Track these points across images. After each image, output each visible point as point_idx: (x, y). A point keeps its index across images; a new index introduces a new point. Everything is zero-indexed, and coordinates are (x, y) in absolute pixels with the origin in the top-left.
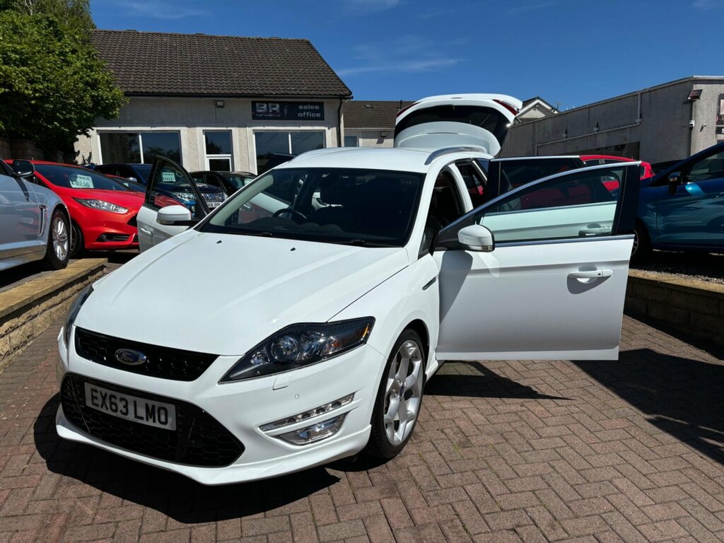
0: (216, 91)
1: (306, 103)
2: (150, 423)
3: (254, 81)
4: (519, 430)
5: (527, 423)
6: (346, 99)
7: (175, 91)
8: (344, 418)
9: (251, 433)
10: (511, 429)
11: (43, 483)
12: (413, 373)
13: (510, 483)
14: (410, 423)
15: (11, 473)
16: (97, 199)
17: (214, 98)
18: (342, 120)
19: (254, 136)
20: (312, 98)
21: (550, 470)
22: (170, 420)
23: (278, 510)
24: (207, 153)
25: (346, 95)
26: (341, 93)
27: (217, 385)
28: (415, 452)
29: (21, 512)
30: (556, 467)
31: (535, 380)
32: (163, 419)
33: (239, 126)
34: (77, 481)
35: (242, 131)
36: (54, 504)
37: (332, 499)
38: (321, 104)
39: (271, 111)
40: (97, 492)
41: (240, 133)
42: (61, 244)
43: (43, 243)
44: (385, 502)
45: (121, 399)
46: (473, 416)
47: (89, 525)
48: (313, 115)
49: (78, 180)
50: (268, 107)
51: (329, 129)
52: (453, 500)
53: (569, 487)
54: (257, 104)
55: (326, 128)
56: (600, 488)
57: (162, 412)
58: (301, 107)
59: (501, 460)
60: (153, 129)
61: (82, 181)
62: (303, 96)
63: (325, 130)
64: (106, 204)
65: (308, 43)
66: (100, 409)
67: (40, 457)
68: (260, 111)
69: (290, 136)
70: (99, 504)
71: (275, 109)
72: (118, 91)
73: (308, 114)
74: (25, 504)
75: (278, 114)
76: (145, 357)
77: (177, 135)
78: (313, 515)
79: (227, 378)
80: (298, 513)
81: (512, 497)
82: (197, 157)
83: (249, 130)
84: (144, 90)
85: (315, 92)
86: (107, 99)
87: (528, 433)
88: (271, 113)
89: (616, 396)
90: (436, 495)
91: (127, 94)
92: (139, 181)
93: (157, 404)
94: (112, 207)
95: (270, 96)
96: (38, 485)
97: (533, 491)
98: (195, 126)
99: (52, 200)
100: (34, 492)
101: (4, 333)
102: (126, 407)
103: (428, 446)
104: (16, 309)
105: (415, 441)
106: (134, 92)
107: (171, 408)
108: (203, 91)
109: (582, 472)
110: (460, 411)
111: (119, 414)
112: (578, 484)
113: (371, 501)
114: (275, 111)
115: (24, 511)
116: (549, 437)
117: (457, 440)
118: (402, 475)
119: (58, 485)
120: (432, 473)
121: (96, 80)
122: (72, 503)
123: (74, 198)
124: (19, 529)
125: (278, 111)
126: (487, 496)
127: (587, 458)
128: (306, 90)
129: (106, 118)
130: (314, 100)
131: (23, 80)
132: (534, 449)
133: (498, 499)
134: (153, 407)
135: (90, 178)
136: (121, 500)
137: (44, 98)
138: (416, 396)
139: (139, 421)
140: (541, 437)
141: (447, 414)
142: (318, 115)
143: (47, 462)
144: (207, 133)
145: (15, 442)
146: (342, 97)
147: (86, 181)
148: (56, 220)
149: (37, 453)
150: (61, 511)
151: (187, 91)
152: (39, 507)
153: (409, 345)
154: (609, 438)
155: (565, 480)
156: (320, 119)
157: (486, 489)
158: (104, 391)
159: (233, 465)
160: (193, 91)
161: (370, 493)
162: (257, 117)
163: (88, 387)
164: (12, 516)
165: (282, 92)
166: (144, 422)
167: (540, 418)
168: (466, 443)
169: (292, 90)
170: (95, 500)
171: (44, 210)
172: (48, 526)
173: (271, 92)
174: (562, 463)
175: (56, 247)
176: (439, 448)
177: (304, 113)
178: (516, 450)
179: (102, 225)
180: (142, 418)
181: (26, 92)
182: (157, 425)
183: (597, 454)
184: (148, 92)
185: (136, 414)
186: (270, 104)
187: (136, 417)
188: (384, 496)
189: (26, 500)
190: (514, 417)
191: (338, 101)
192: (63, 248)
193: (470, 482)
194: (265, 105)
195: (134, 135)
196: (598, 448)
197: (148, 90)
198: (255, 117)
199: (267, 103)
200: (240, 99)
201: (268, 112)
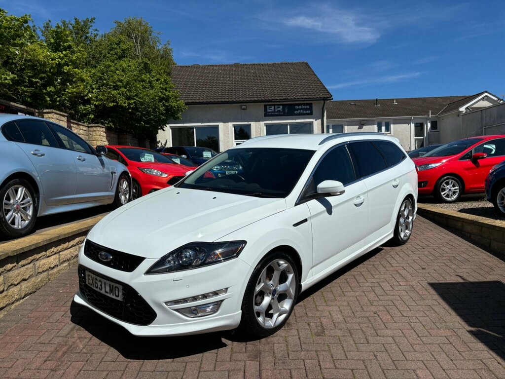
0: (242, 100)
1: (300, 104)
2: (111, 296)
3: (267, 91)
4: (363, 329)
5: (372, 325)
6: (328, 100)
7: (216, 100)
8: (221, 303)
9: (159, 305)
10: (358, 328)
11: (65, 327)
12: (287, 282)
13: (338, 362)
14: (283, 316)
15: (51, 320)
16: (151, 169)
17: (240, 104)
18: (325, 114)
19: (265, 127)
20: (304, 101)
21: (372, 357)
22: (120, 294)
23: (182, 359)
24: (235, 139)
25: (328, 97)
26: (324, 96)
27: (143, 275)
28: (283, 335)
29: (47, 342)
30: (378, 357)
31: (395, 296)
32: (117, 294)
33: (256, 121)
34: (82, 328)
36: (65, 339)
37: (217, 357)
38: (311, 105)
39: (276, 111)
40: (90, 335)
41: (256, 125)
42: (125, 195)
43: (113, 194)
44: (248, 363)
45: (100, 281)
46: (335, 316)
47: (78, 353)
48: (305, 112)
49: (145, 157)
51: (316, 120)
52: (292, 367)
53: (380, 370)
54: (268, 107)
55: (314, 120)
56: (403, 374)
57: (117, 289)
58: (297, 107)
59: (340, 347)
60: (203, 124)
61: (148, 157)
62: (298, 100)
63: (313, 122)
64: (156, 171)
65: (306, 64)
66: (90, 286)
67: (70, 313)
68: (270, 111)
69: (289, 126)
70: (88, 342)
71: (279, 109)
72: (182, 102)
73: (301, 111)
74: (51, 338)
75: (281, 112)
76: (111, 257)
77: (217, 128)
78: (201, 364)
79: (149, 272)
80: (193, 362)
81: (334, 371)
82: (228, 142)
83: (262, 123)
84: (197, 101)
85: (306, 97)
86: (174, 107)
87: (370, 331)
88: (277, 112)
89: (453, 313)
90: (283, 363)
91: (187, 104)
92: (188, 158)
93: (115, 285)
94: (159, 173)
95: (276, 101)
96: (62, 329)
97: (352, 370)
98: (228, 122)
99: (120, 168)
100: (58, 332)
102: (101, 285)
103: (294, 332)
105: (287, 328)
106: (192, 102)
107: (121, 287)
108: (233, 99)
109: (395, 362)
110: (328, 313)
111: (98, 290)
112: (388, 370)
113: (240, 361)
114: (280, 110)
115: (49, 341)
116: (383, 336)
117: (316, 331)
118: (267, 348)
119: (72, 330)
120: (288, 350)
121: (168, 96)
122: (74, 340)
123: (138, 168)
124: (43, 350)
125: (281, 110)
126: (318, 368)
127: (405, 353)
128: (301, 96)
129: (174, 119)
131: (123, 98)
132: (368, 343)
133: (324, 371)
134: (113, 286)
135: (153, 156)
136: (100, 341)
137: (136, 109)
138: (290, 298)
139: (107, 294)
140: (378, 335)
141: (318, 314)
142: (309, 112)
143: (72, 317)
144: (235, 126)
145: (61, 304)
146: (325, 99)
147: (150, 158)
148: (122, 181)
149: (69, 311)
150: (67, 344)
151: (223, 100)
152: (57, 341)
153: (281, 262)
154: (431, 342)
155: (380, 365)
156: (310, 114)
157: (319, 363)
158: (93, 276)
159: (150, 325)
160: (226, 100)
161: (241, 356)
162: (267, 115)
163: (87, 273)
164: (42, 343)
165: (284, 98)
166: (108, 295)
167: (384, 323)
168: (321, 333)
169: (291, 96)
170: (87, 340)
171: (114, 174)
172: (57, 351)
173: (277, 98)
174: (384, 354)
175: (121, 196)
176: (301, 334)
177: (299, 111)
178: (354, 342)
179: (153, 184)
180: (108, 293)
181: (124, 105)
182: (114, 297)
183: (415, 351)
184: (200, 102)
185: (105, 290)
186: (276, 106)
187: (106, 292)
188: (249, 359)
189: (53, 336)
190: (365, 320)
191: (322, 102)
192: (126, 198)
193: (310, 358)
194: (273, 107)
195: (192, 128)
196: (417, 347)
197: (201, 101)
198: (266, 115)
199: (274, 105)
200: (256, 104)
201: (274, 112)
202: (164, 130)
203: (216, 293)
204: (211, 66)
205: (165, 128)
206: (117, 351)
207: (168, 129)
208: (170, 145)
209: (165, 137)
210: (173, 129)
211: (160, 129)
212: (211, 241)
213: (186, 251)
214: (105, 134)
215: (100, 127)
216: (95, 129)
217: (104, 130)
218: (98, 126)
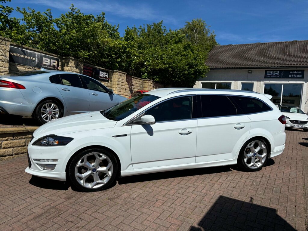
0: (249, 66)
1: (294, 71)
8: (55, 166)
13: (96, 213)
17: (247, 70)
19: (264, 86)
20: (296, 68)
21: (114, 217)
27: (32, 145)
31: (185, 196)
33: (258, 81)
35: (258, 83)
37: (56, 193)
38: (303, 71)
41: (257, 84)
44: (62, 199)
46: (133, 194)
48: (297, 76)
50: (273, 73)
51: (306, 83)
52: (74, 207)
53: (107, 224)
54: (268, 72)
55: (304, 82)
58: (291, 72)
59: (109, 208)
60: (221, 82)
62: (292, 67)
68: (269, 74)
69: (283, 86)
71: (276, 73)
73: (294, 75)
75: (278, 76)
77: (230, 84)
81: (87, 216)
83: (262, 83)
87: (137, 207)
88: (274, 75)
90: (74, 204)
95: (274, 67)
97: (95, 218)
98: (238, 81)
103: (102, 194)
108: (243, 66)
109: (121, 224)
112: (111, 225)
113: (60, 197)
114: (277, 74)
116: (139, 211)
117: (112, 197)
118: (79, 196)
120: (85, 200)
132: (125, 211)
133: (83, 214)
141: (128, 191)
142: (300, 76)
144: (242, 84)
154: (159, 223)
155: (111, 222)
156: (301, 78)
157: (87, 210)
160: (238, 67)
162: (267, 77)
165: (281, 66)
167: (152, 206)
174: (123, 218)
177: (292, 75)
178: (120, 208)
183: (141, 223)
188: (65, 198)
190: (145, 201)
193: (87, 207)
194: (272, 72)
195: (215, 83)
196: (146, 222)
198: (265, 77)
199: (273, 71)
200: (259, 69)
201: (273, 75)
203: (53, 160)
204: (240, 45)
207: (200, 84)
210: (203, 84)
214: (152, 85)
217: (152, 82)
218: (148, 80)
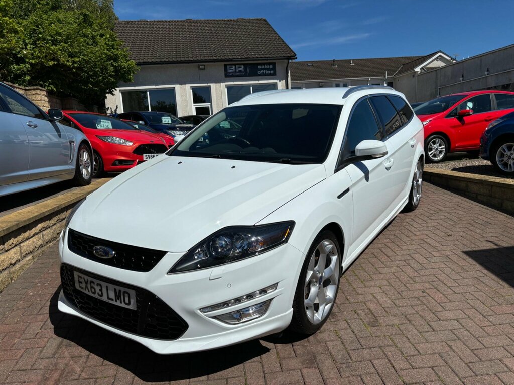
0: (199, 58)
1: (263, 64)
2: (118, 304)
3: (226, 50)
4: (420, 313)
5: (428, 307)
6: (292, 59)
7: (171, 60)
8: (270, 303)
9: (193, 314)
10: (414, 312)
11: (49, 344)
12: (331, 266)
13: (412, 360)
14: (329, 306)
15: (28, 336)
16: (112, 136)
17: (198, 64)
18: (289, 74)
19: (226, 89)
20: (267, 60)
21: (447, 349)
22: (132, 301)
23: (219, 374)
24: (194, 103)
25: (292, 56)
26: (288, 55)
27: (166, 275)
28: (332, 329)
29: (29, 367)
30: (453, 347)
31: (435, 270)
32: (127, 301)
33: (216, 82)
34: (73, 343)
35: (218, 86)
36: (53, 361)
37: (262, 367)
38: (274, 64)
39: (238, 71)
40: (85, 353)
41: (216, 87)
42: (86, 168)
43: (73, 167)
44: (305, 371)
45: (98, 285)
46: (381, 300)
47: (76, 380)
48: (268, 72)
49: (102, 123)
50: (235, 68)
51: (280, 81)
52: (362, 372)
53: (464, 364)
54: (228, 66)
55: (277, 81)
56: (492, 367)
57: (126, 295)
58: (259, 67)
59: (405, 339)
60: (157, 87)
61: (105, 124)
62: (260, 59)
63: (277, 83)
64: (118, 139)
65: (265, 20)
66: (83, 291)
67: (50, 324)
68: (231, 71)
69: (251, 88)
70: (86, 363)
71: (240, 69)
72: (132, 63)
73: (264, 71)
74: (34, 361)
75: (243, 72)
76: (114, 252)
77: (173, 91)
78: (246, 380)
79: (173, 270)
80: (234, 378)
81: (413, 372)
82: (187, 106)
83: (223, 85)
84: (150, 61)
85: (269, 55)
86: (125, 67)
87: (429, 316)
88: (238, 72)
89: (506, 285)
90: (348, 367)
91: (138, 64)
92: (146, 124)
93: (123, 289)
94: (122, 141)
95: (237, 59)
96: (45, 346)
97: (432, 368)
98: (185, 84)
99: (79, 137)
100: (41, 352)
101: (37, 231)
102: (101, 290)
103: (343, 324)
104: (47, 214)
105: (333, 320)
106: (144, 62)
107: (133, 293)
108: (190, 58)
109: (476, 352)
110: (371, 296)
111: (96, 296)
112: (472, 363)
113: (294, 370)
114: (241, 70)
115: (32, 366)
116: (446, 320)
117: (368, 320)
118: (320, 349)
119: (59, 347)
120: (346, 348)
121: (117, 55)
122: (66, 362)
123: (97, 136)
124: (26, 380)
125: (243, 71)
126: (392, 370)
127: (480, 339)
128: (262, 54)
129: (125, 82)
130: (268, 61)
131: (65, 55)
132: (434, 330)
133: (402, 373)
134: (120, 291)
135: (110, 122)
136: (102, 360)
137: (80, 69)
138: (334, 284)
139: (111, 302)
140: (440, 320)
141: (361, 298)
142: (272, 72)
143: (54, 329)
144: (193, 89)
145: (35, 312)
146: (289, 58)
147: (107, 124)
148: (82, 151)
149: (49, 321)
150: (58, 367)
151: (179, 59)
152: (42, 364)
153: (327, 243)
154: (500, 322)
155: (461, 358)
156: (273, 75)
157: (391, 364)
158: (86, 277)
159: (180, 339)
160: (183, 59)
161: (294, 363)
162: (228, 76)
163: (76, 274)
164: (23, 370)
165: (245, 56)
166: (114, 303)
167: (439, 303)
168: (375, 323)
169: (253, 55)
170: (83, 360)
171: (72, 144)
172: (47, 379)
173: (238, 57)
174: (458, 343)
175: (82, 170)
176: (352, 326)
177: (262, 71)
178: (418, 330)
179: (116, 155)
180: (112, 300)
181: (68, 64)
182: (123, 305)
183: (489, 335)
184: (152, 62)
185: (108, 296)
186: (237, 66)
187: (109, 298)
188: (305, 366)
189: (35, 357)
190: (416, 302)
191: (286, 61)
192: (88, 171)
193: (377, 358)
194: (234, 67)
195: (144, 92)
196: (490, 330)
197: (153, 60)
198: (226, 76)
199: (235, 65)
200: (216, 63)
201: (236, 72)
202: (113, 94)
203: (263, 291)
204: (159, 21)
205: (115, 92)
206: (129, 372)
207: (117, 92)
208: (121, 111)
209: (115, 102)
210: (123, 93)
211: (108, 93)
212: (252, 224)
213: (220, 239)
215: (40, 90)
216: (34, 92)
217: (45, 93)
218: (38, 89)
